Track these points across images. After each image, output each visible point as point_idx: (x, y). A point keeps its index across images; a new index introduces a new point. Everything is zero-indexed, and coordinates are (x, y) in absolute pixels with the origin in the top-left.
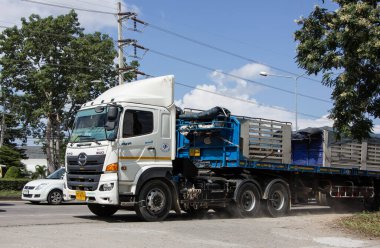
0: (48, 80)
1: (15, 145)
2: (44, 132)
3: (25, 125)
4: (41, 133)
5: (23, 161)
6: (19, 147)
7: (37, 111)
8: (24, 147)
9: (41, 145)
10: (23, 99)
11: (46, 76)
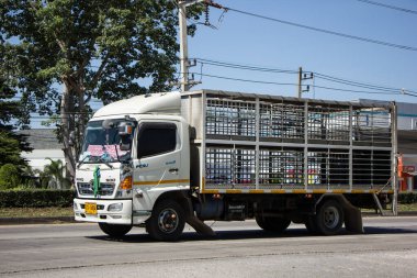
0: (58, 19)
1: (10, 127)
2: (58, 105)
3: (26, 96)
4: (53, 108)
5: (24, 154)
6: (18, 131)
7: (45, 72)
8: (25, 132)
9: (53, 126)
10: (20, 50)
11: (56, 13)
